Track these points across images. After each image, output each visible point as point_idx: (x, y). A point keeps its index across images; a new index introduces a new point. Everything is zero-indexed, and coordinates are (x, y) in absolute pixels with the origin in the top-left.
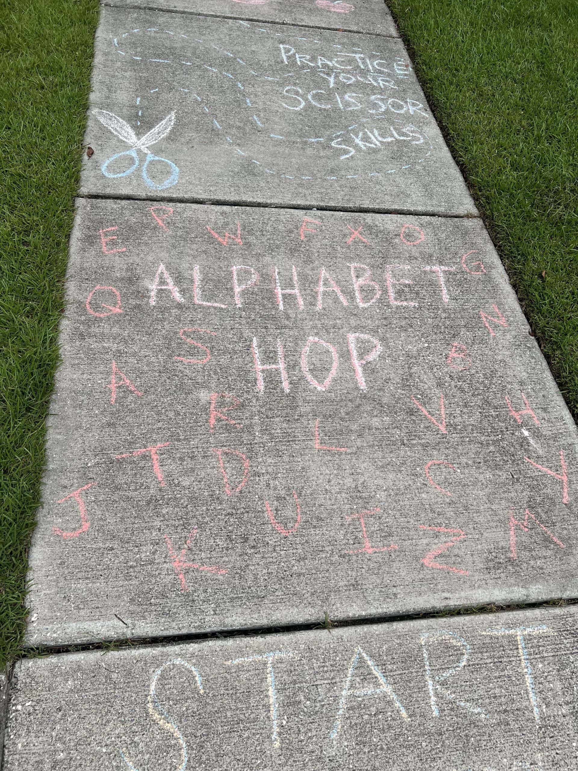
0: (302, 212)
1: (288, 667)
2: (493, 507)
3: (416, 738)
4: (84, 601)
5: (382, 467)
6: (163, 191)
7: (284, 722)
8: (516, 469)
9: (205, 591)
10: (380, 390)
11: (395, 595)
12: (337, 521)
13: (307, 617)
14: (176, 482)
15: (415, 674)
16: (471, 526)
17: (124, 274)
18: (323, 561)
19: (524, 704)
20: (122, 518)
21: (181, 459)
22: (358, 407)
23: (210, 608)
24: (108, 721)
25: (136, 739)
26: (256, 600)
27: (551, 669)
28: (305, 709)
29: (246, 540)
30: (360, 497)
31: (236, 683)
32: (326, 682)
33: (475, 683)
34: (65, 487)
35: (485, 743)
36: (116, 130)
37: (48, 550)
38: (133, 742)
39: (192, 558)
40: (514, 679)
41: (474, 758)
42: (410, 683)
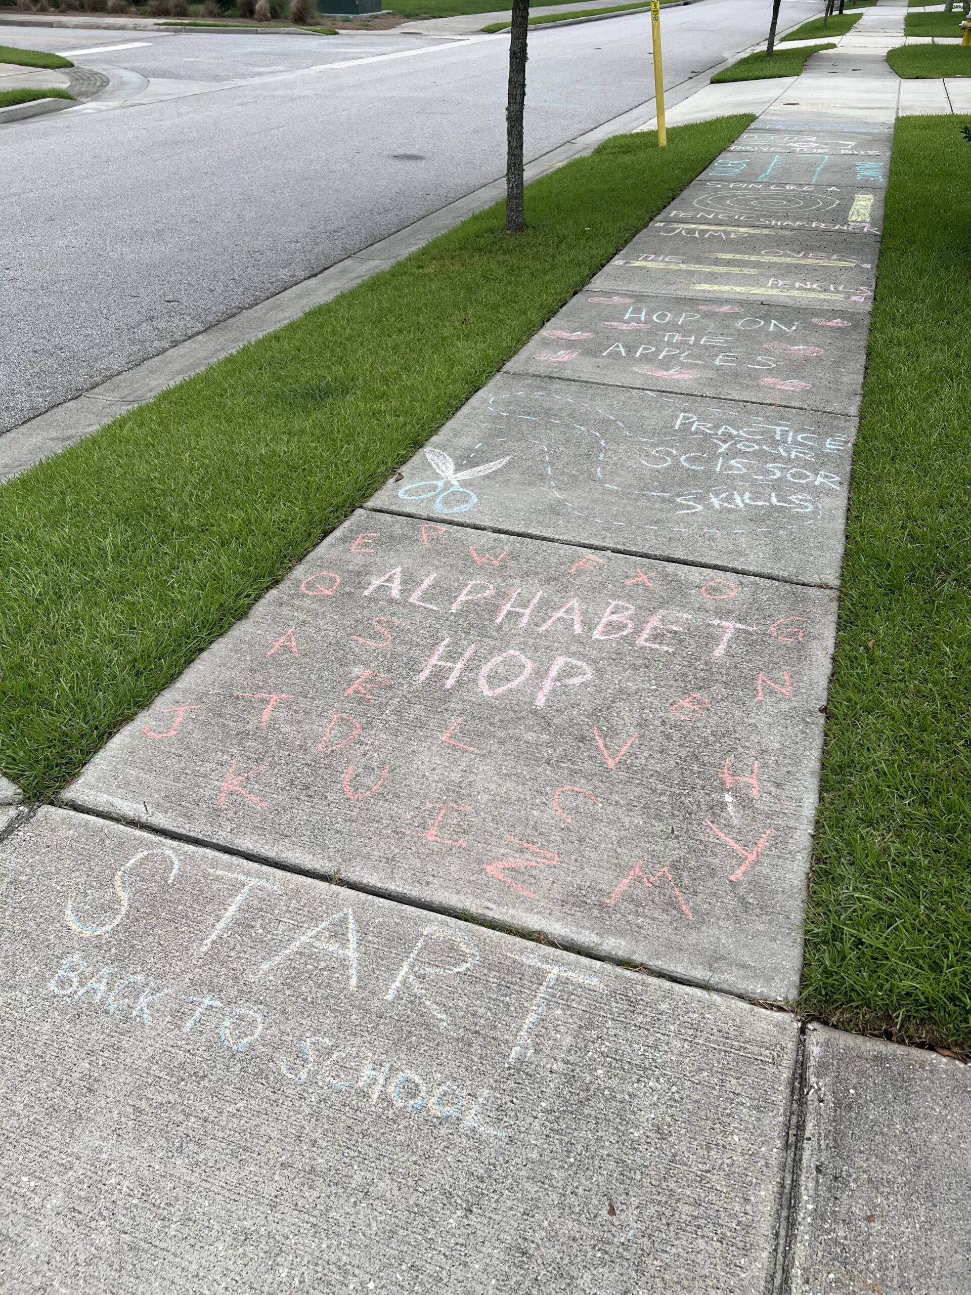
0: (589, 550)
1: (265, 896)
2: (619, 850)
3: (350, 1008)
4: (127, 784)
5: (506, 775)
6: (447, 514)
7: (226, 935)
8: (684, 826)
9: (236, 813)
10: (556, 711)
11: (428, 883)
12: (415, 802)
13: (318, 867)
14: (277, 726)
15: (394, 955)
16: (573, 857)
17: (356, 568)
18: (372, 829)
19: (506, 1037)
20: (207, 738)
21: (296, 711)
22: (519, 719)
23: (228, 826)
24: (77, 870)
25: (89, 892)
26: (277, 836)
27: (570, 1021)
28: (254, 935)
29: (307, 788)
30: (457, 792)
31: (206, 888)
32: (293, 922)
33: (460, 991)
34: (177, 702)
35: (426, 1048)
36: (437, 465)
37: (128, 740)
38: (85, 892)
39: (245, 784)
40: (512, 1009)
41: (402, 1056)
42: (382, 960)
